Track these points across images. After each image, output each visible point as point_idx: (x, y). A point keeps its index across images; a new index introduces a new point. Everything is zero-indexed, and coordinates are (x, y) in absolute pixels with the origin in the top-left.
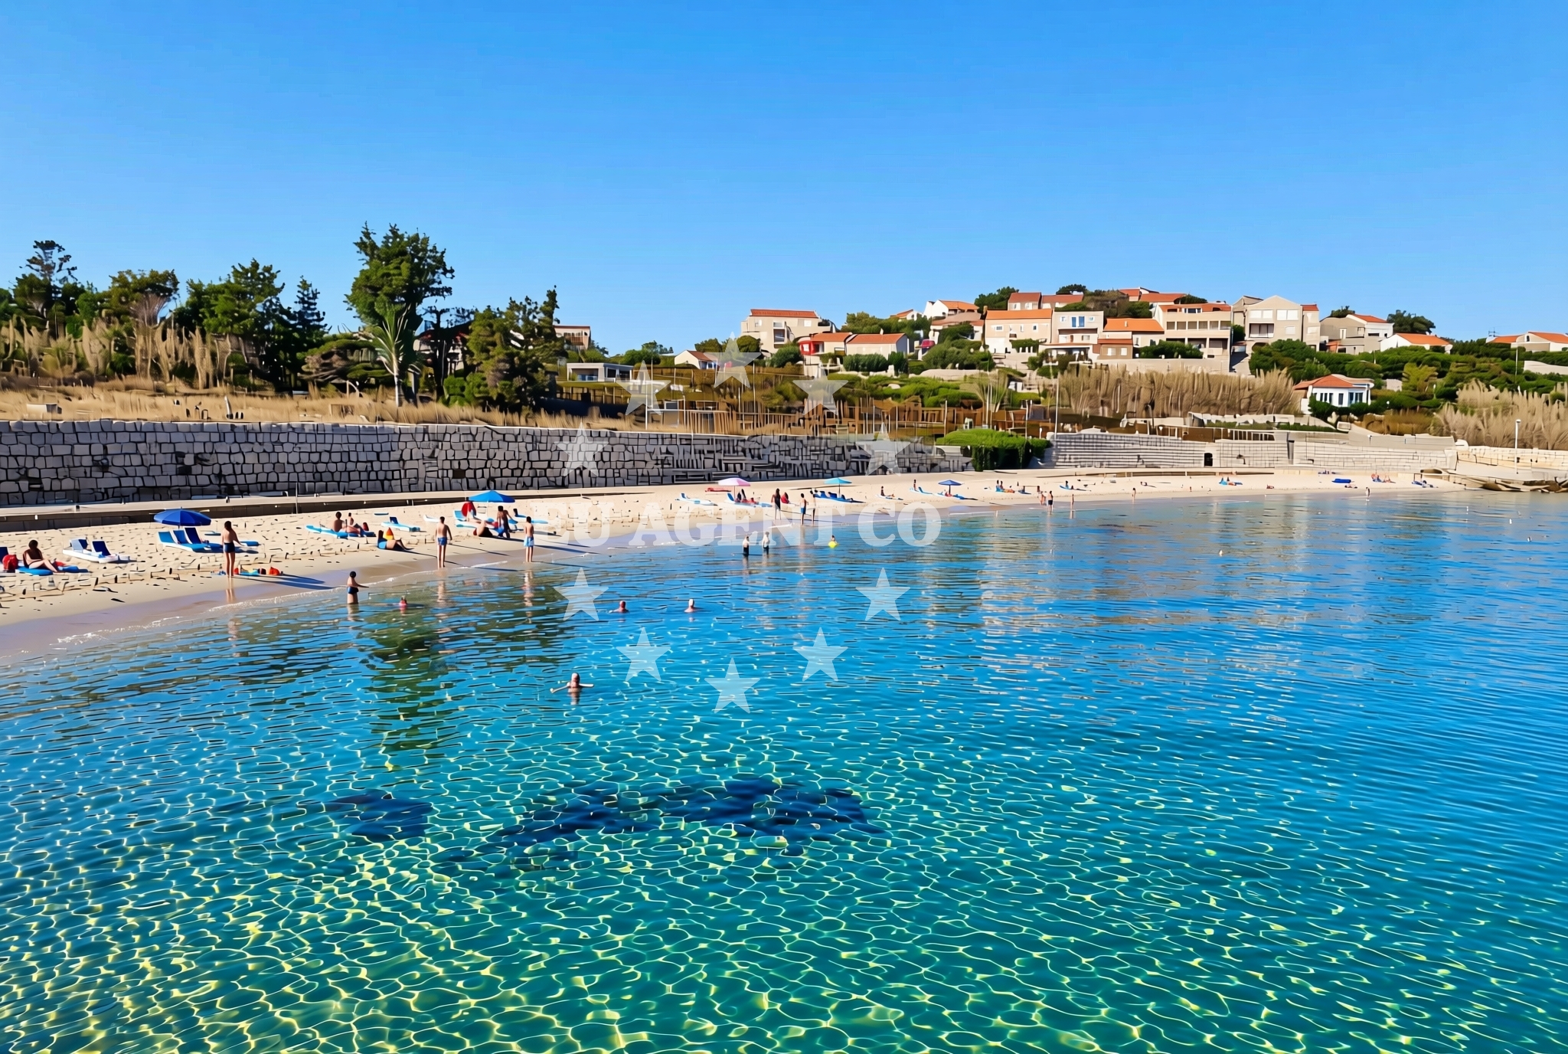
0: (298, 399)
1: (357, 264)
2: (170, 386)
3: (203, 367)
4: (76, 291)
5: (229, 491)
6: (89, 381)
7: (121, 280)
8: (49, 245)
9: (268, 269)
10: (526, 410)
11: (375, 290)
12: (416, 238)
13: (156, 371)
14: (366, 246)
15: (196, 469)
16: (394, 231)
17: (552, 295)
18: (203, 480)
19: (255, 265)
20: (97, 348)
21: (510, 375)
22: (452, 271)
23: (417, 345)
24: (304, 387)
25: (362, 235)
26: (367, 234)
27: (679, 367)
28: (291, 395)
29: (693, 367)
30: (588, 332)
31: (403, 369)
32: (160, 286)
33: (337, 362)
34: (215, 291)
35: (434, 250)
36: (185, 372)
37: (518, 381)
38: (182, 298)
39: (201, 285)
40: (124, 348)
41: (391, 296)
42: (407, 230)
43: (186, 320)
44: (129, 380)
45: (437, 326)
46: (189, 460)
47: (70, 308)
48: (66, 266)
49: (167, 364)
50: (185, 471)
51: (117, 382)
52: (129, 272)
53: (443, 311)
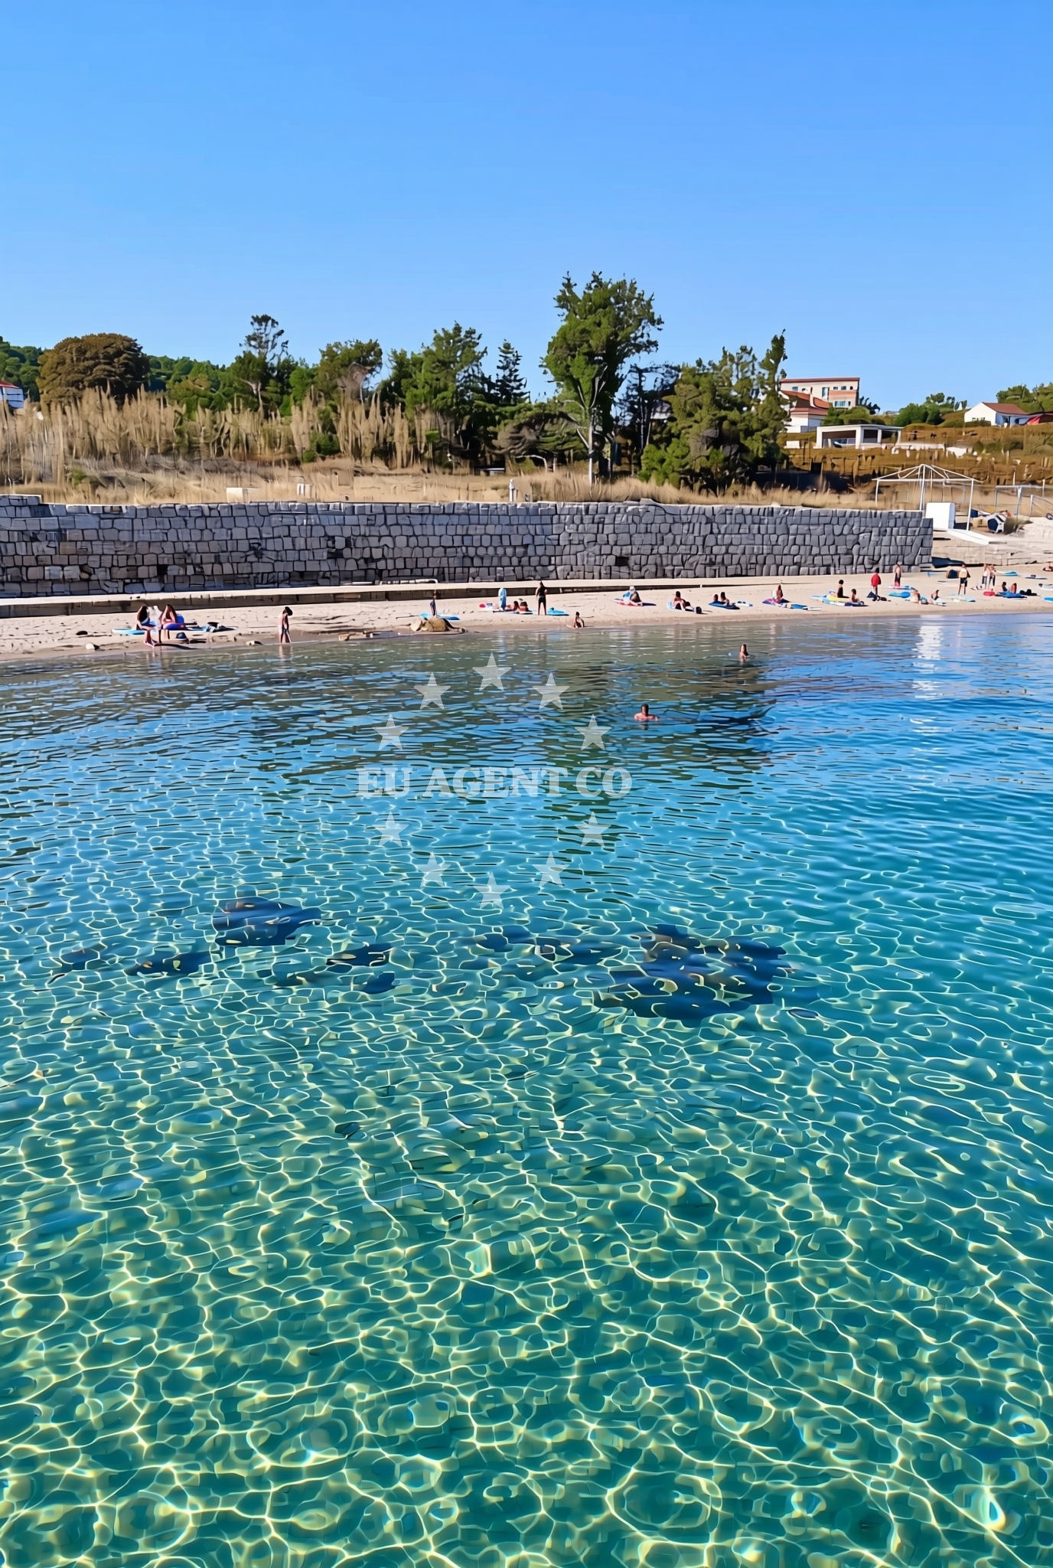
0: (495, 478)
1: (555, 321)
2: (367, 465)
3: (402, 447)
4: (288, 367)
5: (379, 576)
6: (295, 463)
7: (329, 354)
8: (265, 319)
9: (471, 332)
10: (734, 486)
11: (572, 349)
12: (621, 285)
13: (357, 453)
14: (566, 300)
15: (347, 552)
16: (596, 279)
17: (779, 344)
18: (351, 566)
19: (458, 329)
20: (304, 427)
21: (715, 442)
22: (660, 322)
23: (615, 411)
24: (500, 462)
25: (563, 288)
26: (568, 285)
27: (969, 425)
28: (488, 473)
29: (987, 424)
30: (855, 385)
31: (599, 438)
32: (366, 357)
33: (528, 435)
34: (417, 362)
35: (640, 299)
36: (385, 452)
37: (725, 451)
38: (385, 372)
39: (404, 353)
40: (330, 428)
41: (590, 356)
42: (611, 277)
43: (390, 395)
44: (330, 462)
45: (639, 388)
46: (340, 543)
47: (285, 388)
48: (280, 340)
49: (368, 445)
50: (336, 555)
51: (320, 463)
52: (337, 345)
53: (646, 370)
